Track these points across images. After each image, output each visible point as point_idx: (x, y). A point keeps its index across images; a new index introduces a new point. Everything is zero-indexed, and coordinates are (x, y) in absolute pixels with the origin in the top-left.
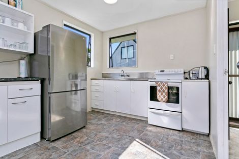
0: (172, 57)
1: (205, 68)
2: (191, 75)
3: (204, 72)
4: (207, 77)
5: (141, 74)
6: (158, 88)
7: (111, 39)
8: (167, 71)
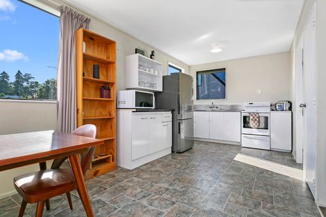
0: (259, 92)
1: (289, 102)
2: (277, 107)
3: (288, 105)
4: (290, 109)
5: (232, 106)
6: (251, 118)
7: (197, 73)
8: (255, 104)
